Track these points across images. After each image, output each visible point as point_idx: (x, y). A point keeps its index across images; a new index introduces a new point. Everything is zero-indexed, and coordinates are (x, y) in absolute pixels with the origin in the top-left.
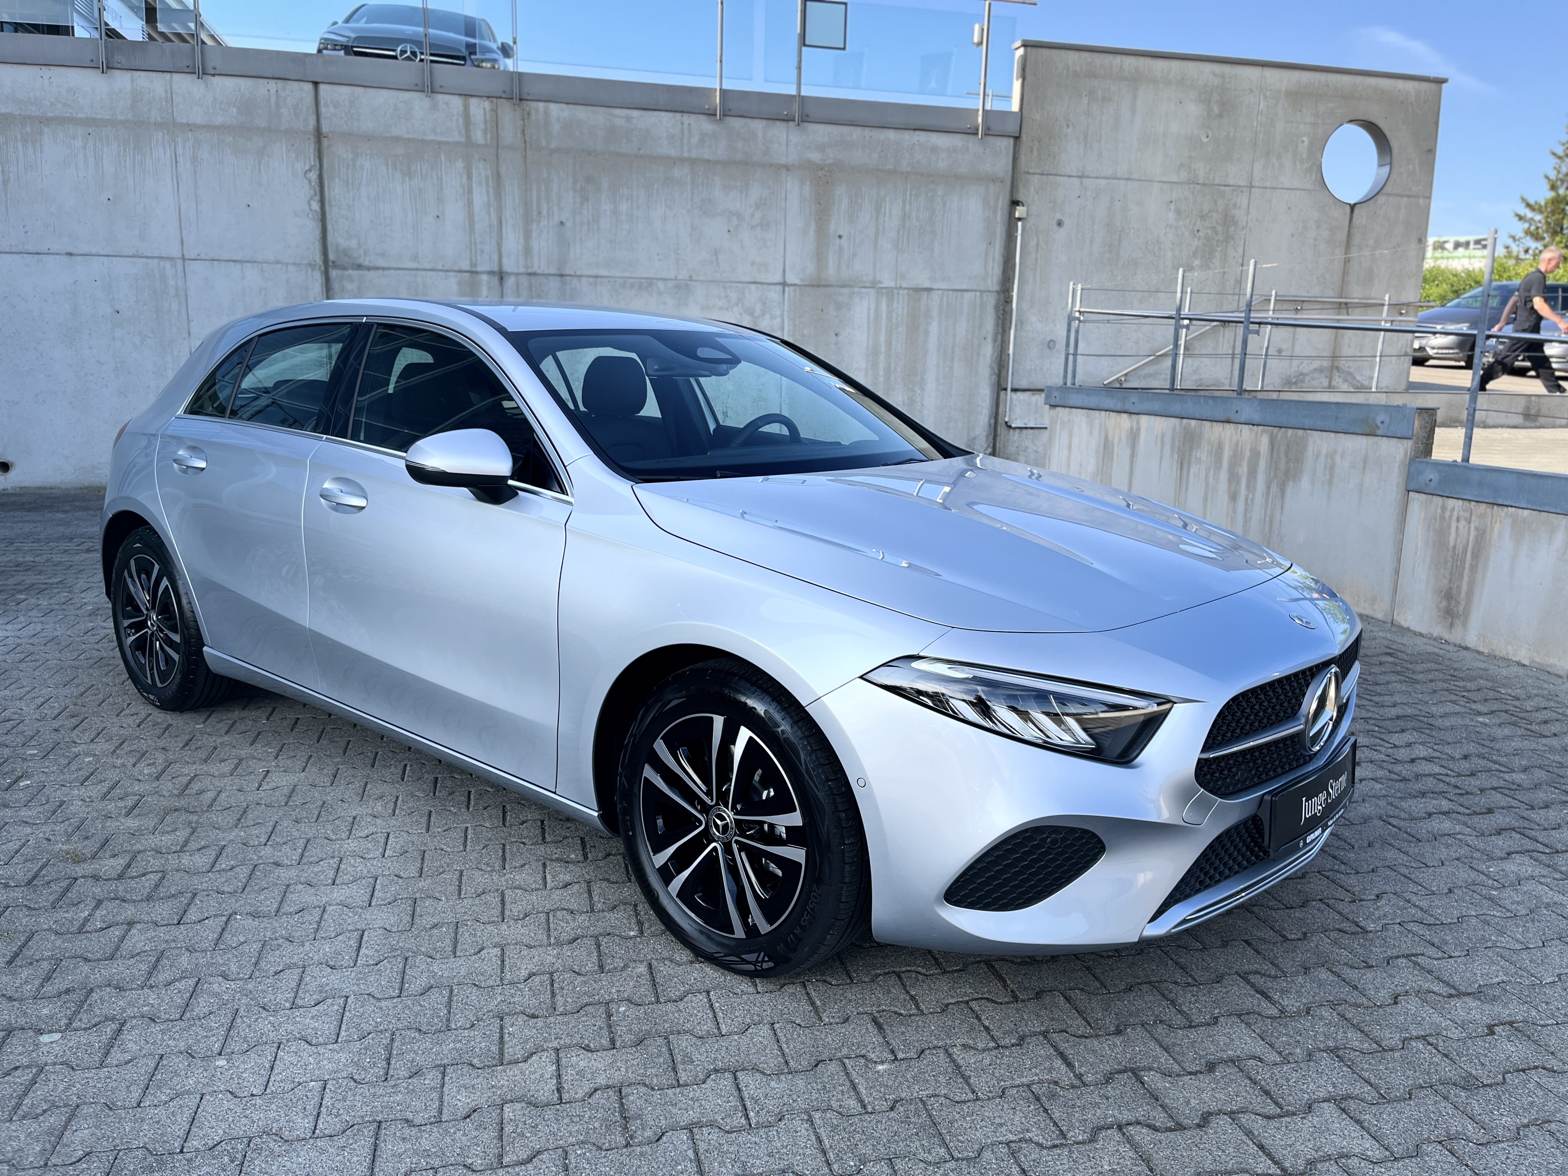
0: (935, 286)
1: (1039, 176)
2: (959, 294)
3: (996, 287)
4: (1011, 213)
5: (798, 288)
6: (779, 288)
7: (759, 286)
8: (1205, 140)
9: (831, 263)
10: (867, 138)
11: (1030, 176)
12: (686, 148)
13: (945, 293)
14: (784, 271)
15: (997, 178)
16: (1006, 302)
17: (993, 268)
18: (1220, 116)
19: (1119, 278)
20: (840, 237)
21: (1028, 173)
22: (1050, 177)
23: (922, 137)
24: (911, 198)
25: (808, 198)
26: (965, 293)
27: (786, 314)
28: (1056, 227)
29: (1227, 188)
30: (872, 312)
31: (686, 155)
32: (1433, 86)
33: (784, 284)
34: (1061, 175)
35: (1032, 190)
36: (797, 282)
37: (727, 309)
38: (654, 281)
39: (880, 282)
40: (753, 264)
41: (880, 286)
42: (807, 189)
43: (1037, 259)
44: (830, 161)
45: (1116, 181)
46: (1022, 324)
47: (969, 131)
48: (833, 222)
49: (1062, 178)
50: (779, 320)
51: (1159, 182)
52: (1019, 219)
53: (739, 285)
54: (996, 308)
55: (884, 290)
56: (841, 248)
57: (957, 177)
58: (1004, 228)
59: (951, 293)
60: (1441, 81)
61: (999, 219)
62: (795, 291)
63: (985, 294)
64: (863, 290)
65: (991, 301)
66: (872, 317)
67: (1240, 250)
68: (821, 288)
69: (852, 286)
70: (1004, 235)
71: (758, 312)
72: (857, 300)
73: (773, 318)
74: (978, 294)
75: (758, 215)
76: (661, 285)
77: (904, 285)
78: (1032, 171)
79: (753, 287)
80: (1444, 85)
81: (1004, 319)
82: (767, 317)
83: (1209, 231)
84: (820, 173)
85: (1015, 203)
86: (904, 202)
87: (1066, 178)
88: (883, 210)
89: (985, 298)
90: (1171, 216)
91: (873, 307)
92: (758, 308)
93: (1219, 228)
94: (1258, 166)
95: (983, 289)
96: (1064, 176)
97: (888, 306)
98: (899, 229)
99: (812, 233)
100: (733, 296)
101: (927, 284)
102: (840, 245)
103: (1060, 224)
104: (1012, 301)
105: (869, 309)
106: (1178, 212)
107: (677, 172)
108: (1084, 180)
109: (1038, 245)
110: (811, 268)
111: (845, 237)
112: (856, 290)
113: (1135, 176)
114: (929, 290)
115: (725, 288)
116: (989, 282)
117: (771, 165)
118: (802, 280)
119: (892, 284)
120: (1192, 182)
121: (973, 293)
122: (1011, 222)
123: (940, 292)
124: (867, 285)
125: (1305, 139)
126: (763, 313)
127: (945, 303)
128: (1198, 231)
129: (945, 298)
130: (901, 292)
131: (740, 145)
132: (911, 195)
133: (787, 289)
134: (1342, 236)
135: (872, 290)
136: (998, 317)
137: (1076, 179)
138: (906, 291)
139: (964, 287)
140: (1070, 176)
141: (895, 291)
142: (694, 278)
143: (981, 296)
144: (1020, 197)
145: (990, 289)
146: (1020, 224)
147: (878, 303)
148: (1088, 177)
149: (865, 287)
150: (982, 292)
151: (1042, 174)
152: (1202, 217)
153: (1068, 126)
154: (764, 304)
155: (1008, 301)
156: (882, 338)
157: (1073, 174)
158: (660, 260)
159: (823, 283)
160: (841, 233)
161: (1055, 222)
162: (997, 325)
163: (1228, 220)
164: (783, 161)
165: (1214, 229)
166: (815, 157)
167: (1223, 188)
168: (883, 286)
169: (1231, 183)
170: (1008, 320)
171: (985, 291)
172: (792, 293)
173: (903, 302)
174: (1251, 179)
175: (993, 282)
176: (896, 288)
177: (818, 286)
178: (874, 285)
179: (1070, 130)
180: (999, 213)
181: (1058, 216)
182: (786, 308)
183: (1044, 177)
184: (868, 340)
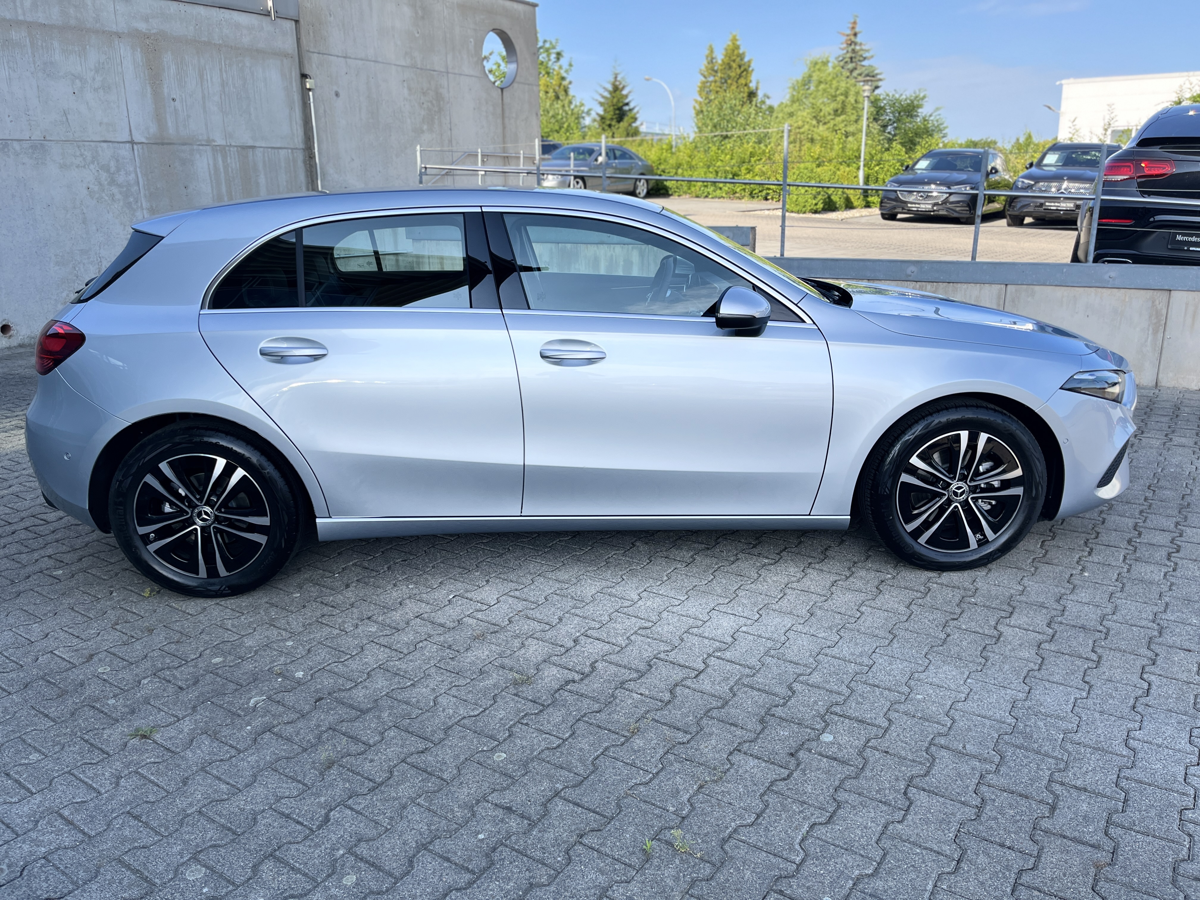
0: (257, 144)
1: (317, 55)
2: (276, 151)
3: (301, 146)
4: (303, 84)
5: (145, 146)
6: (128, 146)
7: (110, 144)
8: (417, 35)
9: (170, 124)
10: (183, 12)
11: (311, 54)
12: (20, 11)
13: (266, 150)
14: (130, 131)
15: (288, 54)
16: (310, 157)
17: (297, 130)
18: (423, 18)
19: (381, 139)
20: (173, 99)
21: (308, 51)
22: (325, 56)
23: (227, 14)
24: (226, 67)
25: (141, 64)
26: (280, 151)
27: (138, 170)
28: (335, 97)
29: (435, 73)
30: (211, 167)
31: (21, 18)
32: (531, 8)
33: (132, 142)
34: (331, 55)
35: (314, 66)
36: (144, 140)
37: (84, 167)
38: (9, 142)
39: (214, 141)
40: (101, 124)
41: (214, 144)
42: (139, 55)
43: (326, 122)
44: (154, 31)
45: (368, 62)
46: (324, 175)
47: (261, 12)
48: (165, 86)
49: (333, 57)
50: (133, 175)
51: (395, 65)
52: (310, 90)
53: (92, 143)
54: (305, 162)
55: (218, 148)
56: (176, 110)
57: (258, 51)
58: (300, 97)
59: (270, 150)
60: (535, 5)
61: (295, 89)
62: (143, 148)
63: (294, 151)
64: (201, 147)
65: (300, 157)
66: (212, 172)
67: (448, 118)
68: (165, 146)
69: (191, 144)
70: (301, 102)
71: (113, 169)
72: (198, 156)
73: (127, 174)
74: (290, 151)
75: (98, 78)
76: (16, 145)
77: (233, 144)
78: (311, 50)
79: (105, 145)
80: (537, 8)
81: (311, 172)
82: (122, 173)
83: (429, 104)
84: (148, 41)
85: (304, 76)
86: (221, 70)
87: (336, 58)
88: (205, 77)
89: (295, 154)
90: (406, 91)
91: (211, 163)
92: (113, 164)
93: (434, 102)
94: (450, 57)
95: (292, 146)
96: (334, 56)
97: (223, 162)
98: (221, 95)
99: (149, 95)
100: (88, 154)
101: (250, 143)
102: (175, 107)
103: (337, 95)
104: (315, 156)
105: (209, 164)
106: (409, 89)
107: (14, 35)
108: (348, 60)
109: (325, 111)
110: (153, 129)
111: (178, 100)
112: (195, 147)
113: (380, 59)
114: (253, 147)
115: (79, 147)
116: (296, 141)
117: (104, 32)
118: (147, 138)
119: (223, 143)
120: (413, 66)
121: (286, 150)
122: (305, 92)
123: (262, 149)
124: (204, 143)
125: (472, 40)
126: (118, 170)
127: (267, 159)
128: (423, 103)
129: (266, 154)
130: (232, 149)
131: (72, 11)
132: (225, 64)
133: (135, 147)
134: (499, 111)
135: (208, 147)
136: (307, 170)
137: (342, 59)
138: (235, 148)
139: (278, 145)
140: (338, 56)
141: (227, 148)
142: (48, 138)
143: (292, 153)
144: (307, 72)
145: (298, 147)
146: (311, 93)
147: (215, 159)
148: (350, 58)
149: (203, 145)
150: (292, 149)
151: (319, 53)
152: (424, 94)
153: (330, 15)
154: (117, 161)
155: (312, 157)
156: (224, 189)
157: (340, 55)
158: (11, 121)
159: (166, 141)
160: (175, 97)
161: (333, 93)
162: (307, 176)
163: (439, 97)
164: (114, 28)
165: (431, 102)
166: (142, 26)
167: (432, 72)
168: (216, 144)
169: (436, 69)
170: (314, 172)
171: (294, 149)
172: (141, 151)
173: (235, 159)
174: (447, 67)
175: (298, 141)
176: (228, 146)
177: (163, 144)
178: (209, 142)
179: (332, 18)
180: (294, 84)
181: (335, 88)
182: (138, 164)
183: (321, 55)
184: (212, 190)
